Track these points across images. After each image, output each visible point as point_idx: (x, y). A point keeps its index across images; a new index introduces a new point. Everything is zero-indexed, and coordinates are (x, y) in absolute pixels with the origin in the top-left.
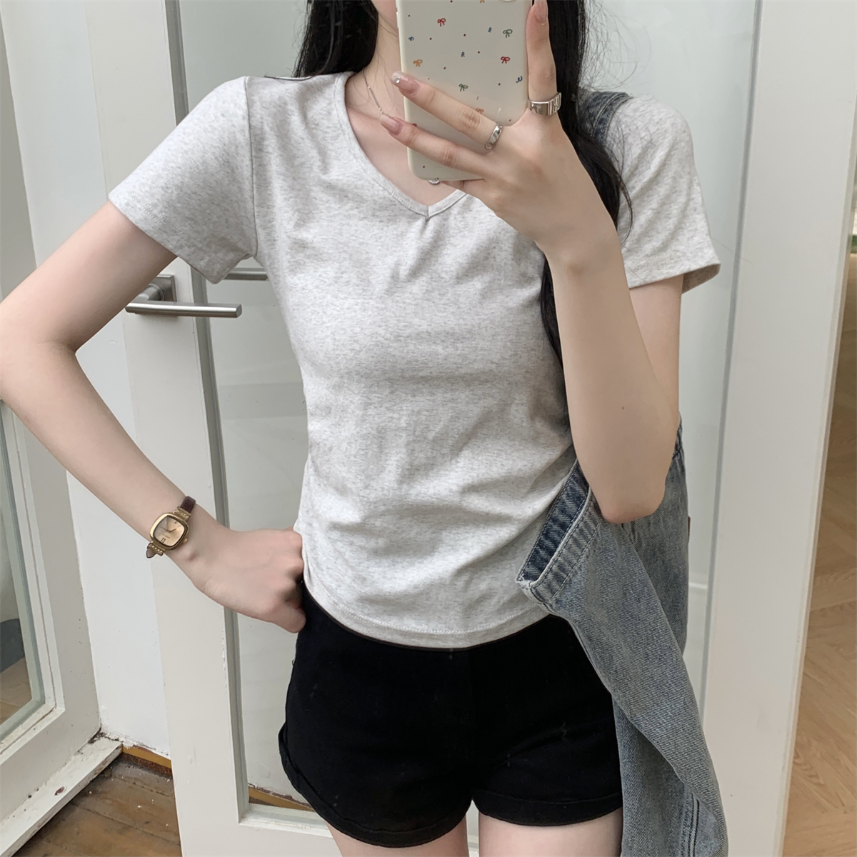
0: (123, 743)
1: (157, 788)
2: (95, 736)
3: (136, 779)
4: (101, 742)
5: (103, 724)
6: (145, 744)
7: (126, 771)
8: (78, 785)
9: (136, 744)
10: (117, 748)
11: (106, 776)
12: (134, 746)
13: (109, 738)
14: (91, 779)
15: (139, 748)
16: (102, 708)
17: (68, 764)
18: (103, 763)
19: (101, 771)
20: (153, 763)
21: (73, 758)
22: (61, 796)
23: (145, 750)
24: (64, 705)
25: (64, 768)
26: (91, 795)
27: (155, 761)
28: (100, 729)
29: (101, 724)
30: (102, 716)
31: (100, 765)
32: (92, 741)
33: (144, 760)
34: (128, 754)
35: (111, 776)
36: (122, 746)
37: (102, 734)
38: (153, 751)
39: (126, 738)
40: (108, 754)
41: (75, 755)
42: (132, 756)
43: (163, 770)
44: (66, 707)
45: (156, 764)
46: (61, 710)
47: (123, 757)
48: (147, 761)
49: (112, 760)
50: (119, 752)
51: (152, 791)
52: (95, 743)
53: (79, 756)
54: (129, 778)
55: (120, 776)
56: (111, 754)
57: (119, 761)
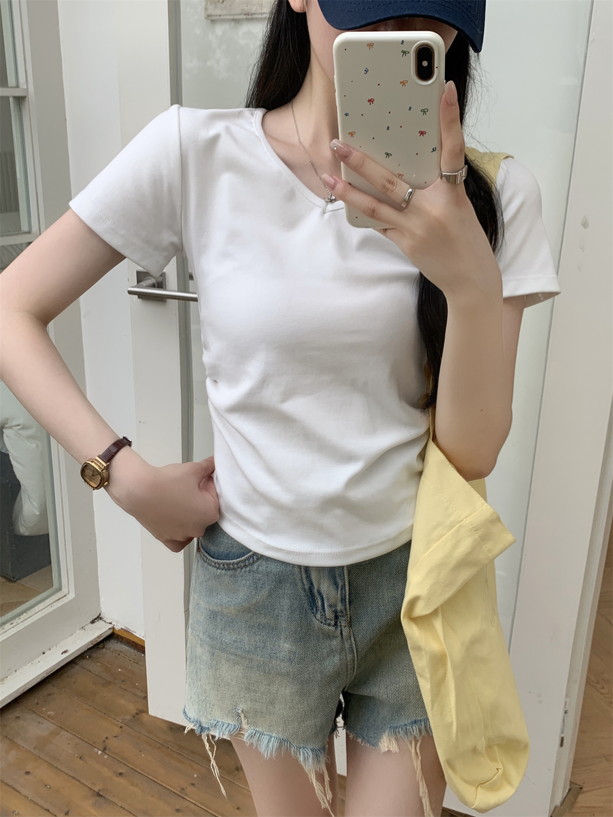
0: (115, 626)
1: (134, 659)
2: (96, 619)
3: (121, 651)
4: (99, 623)
5: (102, 611)
6: (130, 628)
7: (114, 645)
8: (78, 650)
9: (123, 627)
10: (110, 629)
11: (100, 647)
12: (122, 629)
13: (105, 621)
14: (89, 647)
15: (125, 630)
16: (102, 599)
17: (73, 636)
18: (99, 637)
19: (96, 643)
20: (133, 642)
21: (78, 632)
22: (65, 655)
23: (129, 632)
24: (74, 593)
25: (71, 637)
26: (88, 659)
27: (135, 640)
28: (100, 614)
29: (101, 611)
30: (102, 605)
31: (95, 638)
32: (93, 622)
33: (128, 639)
34: (117, 634)
35: (104, 647)
36: (113, 628)
37: (101, 618)
38: (134, 634)
39: (117, 622)
40: (102, 632)
41: (80, 629)
42: (120, 636)
43: (139, 647)
44: (75, 595)
45: (135, 643)
46: (72, 596)
47: (113, 636)
48: (130, 640)
49: (105, 637)
50: (111, 631)
51: (130, 660)
52: (96, 624)
53: (83, 631)
54: (116, 650)
55: (110, 648)
56: (105, 632)
57: (111, 639)
